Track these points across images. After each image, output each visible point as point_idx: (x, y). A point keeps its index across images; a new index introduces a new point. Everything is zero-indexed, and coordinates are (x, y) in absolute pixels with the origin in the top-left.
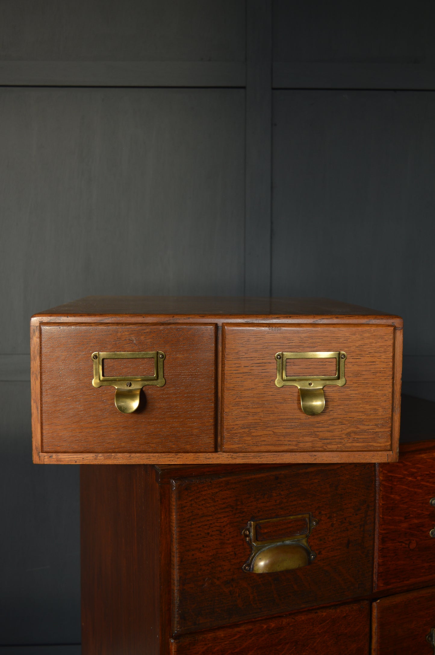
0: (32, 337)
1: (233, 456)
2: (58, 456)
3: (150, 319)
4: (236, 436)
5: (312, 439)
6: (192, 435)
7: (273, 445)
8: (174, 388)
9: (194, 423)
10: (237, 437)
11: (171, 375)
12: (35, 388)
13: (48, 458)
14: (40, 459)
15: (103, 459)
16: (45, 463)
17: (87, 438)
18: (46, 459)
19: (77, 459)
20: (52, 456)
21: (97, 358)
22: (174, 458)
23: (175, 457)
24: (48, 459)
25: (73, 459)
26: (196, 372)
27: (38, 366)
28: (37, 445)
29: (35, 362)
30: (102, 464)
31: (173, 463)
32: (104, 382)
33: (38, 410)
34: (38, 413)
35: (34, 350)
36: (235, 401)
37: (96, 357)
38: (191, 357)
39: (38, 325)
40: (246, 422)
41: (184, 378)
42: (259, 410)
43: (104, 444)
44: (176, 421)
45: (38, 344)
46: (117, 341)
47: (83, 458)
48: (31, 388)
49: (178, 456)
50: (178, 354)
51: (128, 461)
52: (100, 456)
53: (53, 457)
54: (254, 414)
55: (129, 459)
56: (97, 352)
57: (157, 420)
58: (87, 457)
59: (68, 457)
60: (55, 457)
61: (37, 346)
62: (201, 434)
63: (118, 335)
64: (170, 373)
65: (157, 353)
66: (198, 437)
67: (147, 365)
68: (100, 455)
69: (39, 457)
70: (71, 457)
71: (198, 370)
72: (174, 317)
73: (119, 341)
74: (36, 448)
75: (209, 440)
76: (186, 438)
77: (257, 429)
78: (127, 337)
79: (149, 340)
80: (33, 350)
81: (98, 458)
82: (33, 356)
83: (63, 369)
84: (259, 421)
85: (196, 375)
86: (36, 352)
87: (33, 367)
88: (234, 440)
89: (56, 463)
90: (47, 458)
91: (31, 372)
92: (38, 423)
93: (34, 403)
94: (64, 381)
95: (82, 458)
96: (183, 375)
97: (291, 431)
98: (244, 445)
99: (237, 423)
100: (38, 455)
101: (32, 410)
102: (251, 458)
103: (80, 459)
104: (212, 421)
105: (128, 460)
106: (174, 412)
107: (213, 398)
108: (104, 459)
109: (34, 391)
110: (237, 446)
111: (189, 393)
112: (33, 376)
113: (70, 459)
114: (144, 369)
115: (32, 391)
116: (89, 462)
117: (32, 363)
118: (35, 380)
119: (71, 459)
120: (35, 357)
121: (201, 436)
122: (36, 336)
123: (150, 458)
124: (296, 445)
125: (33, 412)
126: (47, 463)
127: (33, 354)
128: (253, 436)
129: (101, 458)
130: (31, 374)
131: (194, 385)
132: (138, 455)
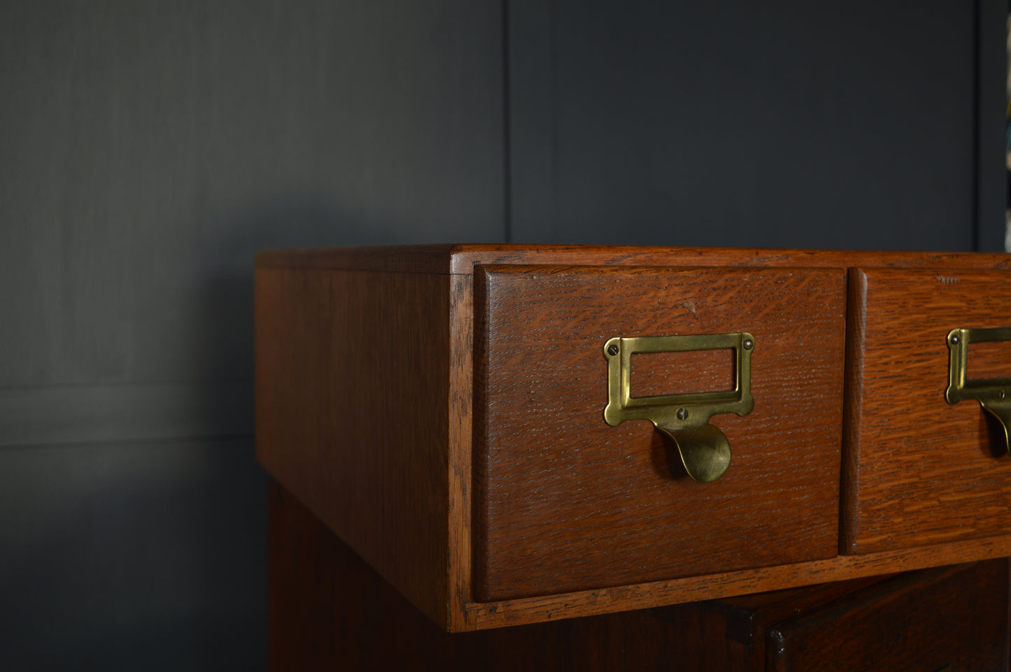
0: (455, 302)
1: (858, 562)
2: (509, 605)
3: (715, 259)
4: (879, 516)
5: (999, 509)
6: (800, 523)
7: (936, 529)
8: (768, 418)
9: (803, 496)
10: (879, 519)
11: (764, 388)
12: (458, 437)
13: (485, 615)
14: (466, 620)
15: (610, 600)
16: (478, 629)
17: (590, 552)
18: (481, 618)
19: (553, 607)
20: (496, 608)
21: (617, 351)
22: (753, 580)
23: (754, 577)
24: (485, 617)
25: (542, 609)
26: (810, 378)
27: (467, 378)
28: (460, 584)
29: (460, 369)
30: (606, 612)
31: (749, 593)
32: (631, 411)
33: (464, 494)
34: (465, 500)
35: (460, 338)
36: (879, 439)
37: (613, 350)
38: (802, 344)
39: (469, 273)
40: (896, 483)
41: (787, 392)
42: (917, 456)
43: (626, 563)
44: (770, 493)
45: (468, 322)
46: (658, 309)
47: (566, 605)
48: (450, 437)
49: (760, 575)
50: (778, 338)
51: (661, 598)
52: (602, 596)
53: (498, 611)
54: (909, 464)
55: (664, 593)
56: (618, 338)
57: (733, 496)
58: (574, 601)
59: (533, 606)
60: (501, 611)
61: (468, 326)
62: (817, 519)
63: (660, 295)
64: (761, 382)
65: (741, 337)
66: (810, 526)
67: (717, 366)
68: (603, 592)
69: (466, 614)
70: (539, 604)
71: (813, 373)
72: (760, 255)
73: (662, 309)
74: (459, 592)
75: (828, 531)
76: (787, 532)
77: (912, 498)
78: (679, 300)
79: (722, 308)
80: (458, 337)
81: (598, 600)
82: (456, 352)
83: (538, 384)
84: (917, 479)
85: (809, 384)
86: (463, 341)
87: (455, 382)
88: (874, 525)
89: (503, 625)
90: (483, 613)
91: (451, 394)
92: (464, 527)
93: (456, 474)
94: (541, 414)
95: (563, 605)
96: (787, 387)
97: (967, 496)
98: (891, 535)
99: (882, 486)
100: (463, 608)
101: (450, 495)
102: (889, 561)
103: (559, 606)
104: (835, 487)
105: (661, 596)
106: (766, 473)
107: (839, 436)
108: (612, 602)
109: (456, 445)
110: (878, 538)
111: (796, 428)
112: (456, 405)
113: (536, 610)
114: (712, 374)
115: (452, 445)
116: (579, 612)
117: (452, 373)
118: (459, 416)
119: (539, 609)
120: (460, 356)
121: (815, 524)
122: (464, 302)
123: (705, 586)
124: (973, 526)
125: (453, 499)
126: (482, 628)
127: (456, 348)
128: (906, 513)
129: (606, 598)
130: (450, 401)
131: (805, 409)
132: (682, 581)
